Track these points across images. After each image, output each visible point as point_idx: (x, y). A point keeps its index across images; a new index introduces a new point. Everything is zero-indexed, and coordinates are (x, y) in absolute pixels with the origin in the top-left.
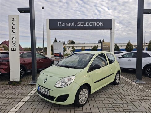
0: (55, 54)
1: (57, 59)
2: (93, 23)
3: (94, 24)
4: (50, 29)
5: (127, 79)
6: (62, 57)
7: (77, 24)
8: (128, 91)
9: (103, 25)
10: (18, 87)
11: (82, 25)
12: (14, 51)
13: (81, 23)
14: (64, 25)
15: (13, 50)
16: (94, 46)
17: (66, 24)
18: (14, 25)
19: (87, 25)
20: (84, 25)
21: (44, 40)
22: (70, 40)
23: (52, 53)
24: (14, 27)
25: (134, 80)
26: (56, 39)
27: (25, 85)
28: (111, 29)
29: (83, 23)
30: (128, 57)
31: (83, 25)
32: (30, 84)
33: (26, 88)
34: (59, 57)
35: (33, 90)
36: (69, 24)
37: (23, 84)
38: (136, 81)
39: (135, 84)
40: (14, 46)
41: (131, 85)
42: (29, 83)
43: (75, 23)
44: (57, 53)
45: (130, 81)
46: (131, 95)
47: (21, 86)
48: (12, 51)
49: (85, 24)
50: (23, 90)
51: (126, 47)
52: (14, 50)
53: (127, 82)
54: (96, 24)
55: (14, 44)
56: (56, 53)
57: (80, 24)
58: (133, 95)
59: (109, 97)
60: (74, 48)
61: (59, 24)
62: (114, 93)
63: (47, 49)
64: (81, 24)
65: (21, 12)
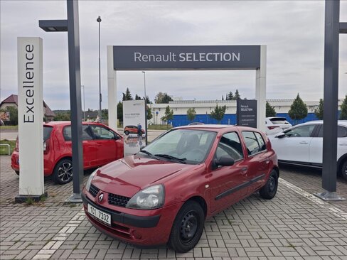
0: (127, 129)
1: (131, 140)
2: (216, 54)
3: (219, 56)
4: (116, 69)
5: (299, 190)
6: (144, 135)
7: (177, 58)
8: (305, 220)
9: (238, 60)
10: (39, 208)
11: (189, 59)
12: (29, 121)
13: (187, 54)
14: (148, 59)
15: (27, 120)
16: (217, 107)
17: (152, 57)
18: (30, 61)
19: (202, 59)
20: (194, 60)
21: (100, 95)
22: (160, 94)
23: (120, 124)
24: (29, 66)
25: (317, 191)
26: (128, 92)
27: (56, 204)
28: (258, 68)
29: (192, 56)
30: (299, 136)
31: (192, 58)
32: (69, 203)
33: (59, 213)
34: (136, 135)
35: (75, 218)
36: (161, 58)
37: (51, 201)
38: (323, 195)
39: (319, 201)
40: (30, 110)
41: (311, 205)
42: (66, 201)
43: (174, 55)
44: (132, 127)
45: (306, 194)
46: (313, 233)
47: (45, 208)
48: (25, 122)
49: (197, 57)
50: (51, 217)
51: (289, 109)
52: (31, 120)
53: (301, 198)
54: (223, 57)
55: (30, 107)
56: (128, 127)
57: (185, 56)
58: (319, 232)
59: (261, 238)
60: (171, 111)
61: (137, 57)
62: (271, 227)
63: (107, 113)
64: (187, 57)
65: (47, 29)
